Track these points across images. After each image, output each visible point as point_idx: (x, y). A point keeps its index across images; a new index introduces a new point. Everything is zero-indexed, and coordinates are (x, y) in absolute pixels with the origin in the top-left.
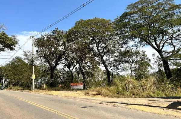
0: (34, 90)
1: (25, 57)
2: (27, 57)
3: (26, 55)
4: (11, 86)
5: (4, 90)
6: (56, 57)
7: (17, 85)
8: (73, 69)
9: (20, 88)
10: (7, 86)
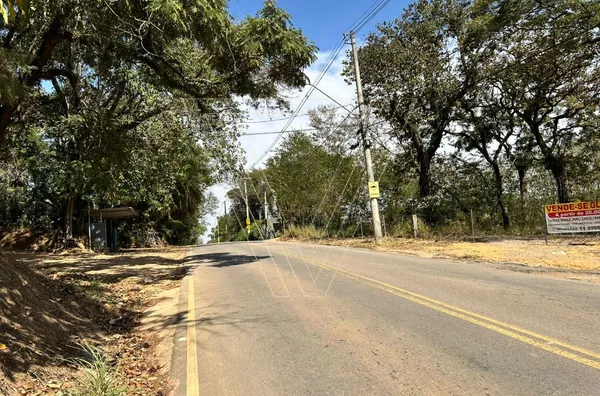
0: (380, 241)
1: (316, 131)
2: (321, 129)
3: (317, 123)
4: (292, 227)
5: (273, 240)
6: (432, 109)
7: (308, 223)
8: (498, 152)
9: (317, 234)
10: (277, 227)
